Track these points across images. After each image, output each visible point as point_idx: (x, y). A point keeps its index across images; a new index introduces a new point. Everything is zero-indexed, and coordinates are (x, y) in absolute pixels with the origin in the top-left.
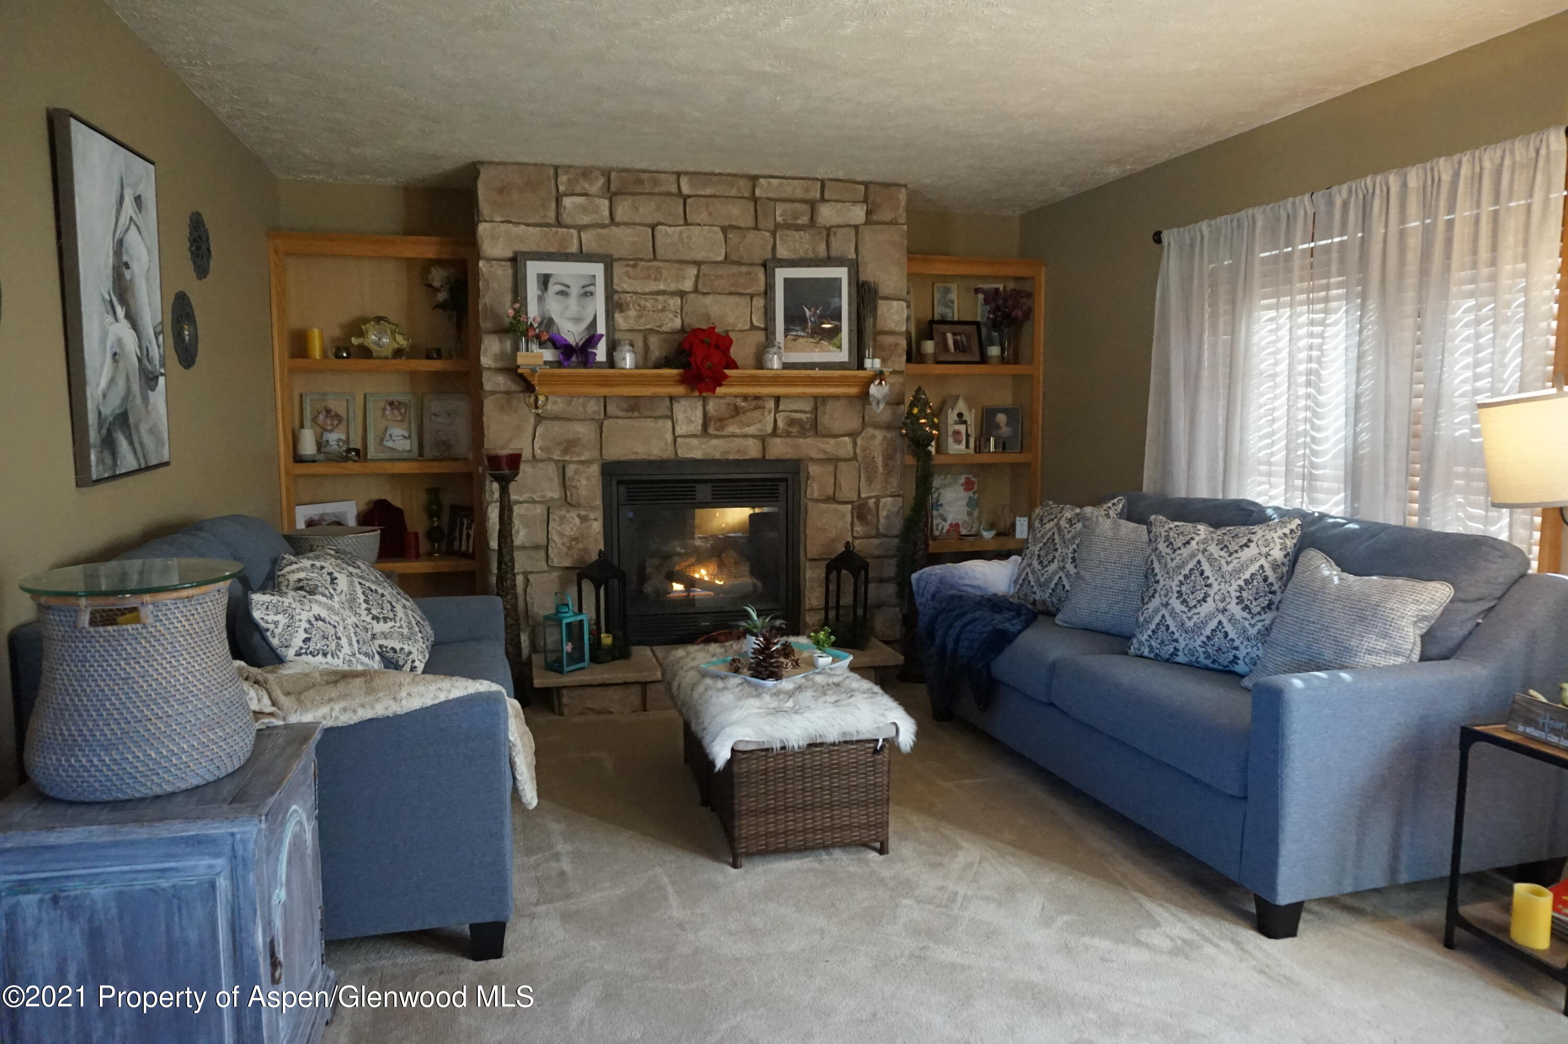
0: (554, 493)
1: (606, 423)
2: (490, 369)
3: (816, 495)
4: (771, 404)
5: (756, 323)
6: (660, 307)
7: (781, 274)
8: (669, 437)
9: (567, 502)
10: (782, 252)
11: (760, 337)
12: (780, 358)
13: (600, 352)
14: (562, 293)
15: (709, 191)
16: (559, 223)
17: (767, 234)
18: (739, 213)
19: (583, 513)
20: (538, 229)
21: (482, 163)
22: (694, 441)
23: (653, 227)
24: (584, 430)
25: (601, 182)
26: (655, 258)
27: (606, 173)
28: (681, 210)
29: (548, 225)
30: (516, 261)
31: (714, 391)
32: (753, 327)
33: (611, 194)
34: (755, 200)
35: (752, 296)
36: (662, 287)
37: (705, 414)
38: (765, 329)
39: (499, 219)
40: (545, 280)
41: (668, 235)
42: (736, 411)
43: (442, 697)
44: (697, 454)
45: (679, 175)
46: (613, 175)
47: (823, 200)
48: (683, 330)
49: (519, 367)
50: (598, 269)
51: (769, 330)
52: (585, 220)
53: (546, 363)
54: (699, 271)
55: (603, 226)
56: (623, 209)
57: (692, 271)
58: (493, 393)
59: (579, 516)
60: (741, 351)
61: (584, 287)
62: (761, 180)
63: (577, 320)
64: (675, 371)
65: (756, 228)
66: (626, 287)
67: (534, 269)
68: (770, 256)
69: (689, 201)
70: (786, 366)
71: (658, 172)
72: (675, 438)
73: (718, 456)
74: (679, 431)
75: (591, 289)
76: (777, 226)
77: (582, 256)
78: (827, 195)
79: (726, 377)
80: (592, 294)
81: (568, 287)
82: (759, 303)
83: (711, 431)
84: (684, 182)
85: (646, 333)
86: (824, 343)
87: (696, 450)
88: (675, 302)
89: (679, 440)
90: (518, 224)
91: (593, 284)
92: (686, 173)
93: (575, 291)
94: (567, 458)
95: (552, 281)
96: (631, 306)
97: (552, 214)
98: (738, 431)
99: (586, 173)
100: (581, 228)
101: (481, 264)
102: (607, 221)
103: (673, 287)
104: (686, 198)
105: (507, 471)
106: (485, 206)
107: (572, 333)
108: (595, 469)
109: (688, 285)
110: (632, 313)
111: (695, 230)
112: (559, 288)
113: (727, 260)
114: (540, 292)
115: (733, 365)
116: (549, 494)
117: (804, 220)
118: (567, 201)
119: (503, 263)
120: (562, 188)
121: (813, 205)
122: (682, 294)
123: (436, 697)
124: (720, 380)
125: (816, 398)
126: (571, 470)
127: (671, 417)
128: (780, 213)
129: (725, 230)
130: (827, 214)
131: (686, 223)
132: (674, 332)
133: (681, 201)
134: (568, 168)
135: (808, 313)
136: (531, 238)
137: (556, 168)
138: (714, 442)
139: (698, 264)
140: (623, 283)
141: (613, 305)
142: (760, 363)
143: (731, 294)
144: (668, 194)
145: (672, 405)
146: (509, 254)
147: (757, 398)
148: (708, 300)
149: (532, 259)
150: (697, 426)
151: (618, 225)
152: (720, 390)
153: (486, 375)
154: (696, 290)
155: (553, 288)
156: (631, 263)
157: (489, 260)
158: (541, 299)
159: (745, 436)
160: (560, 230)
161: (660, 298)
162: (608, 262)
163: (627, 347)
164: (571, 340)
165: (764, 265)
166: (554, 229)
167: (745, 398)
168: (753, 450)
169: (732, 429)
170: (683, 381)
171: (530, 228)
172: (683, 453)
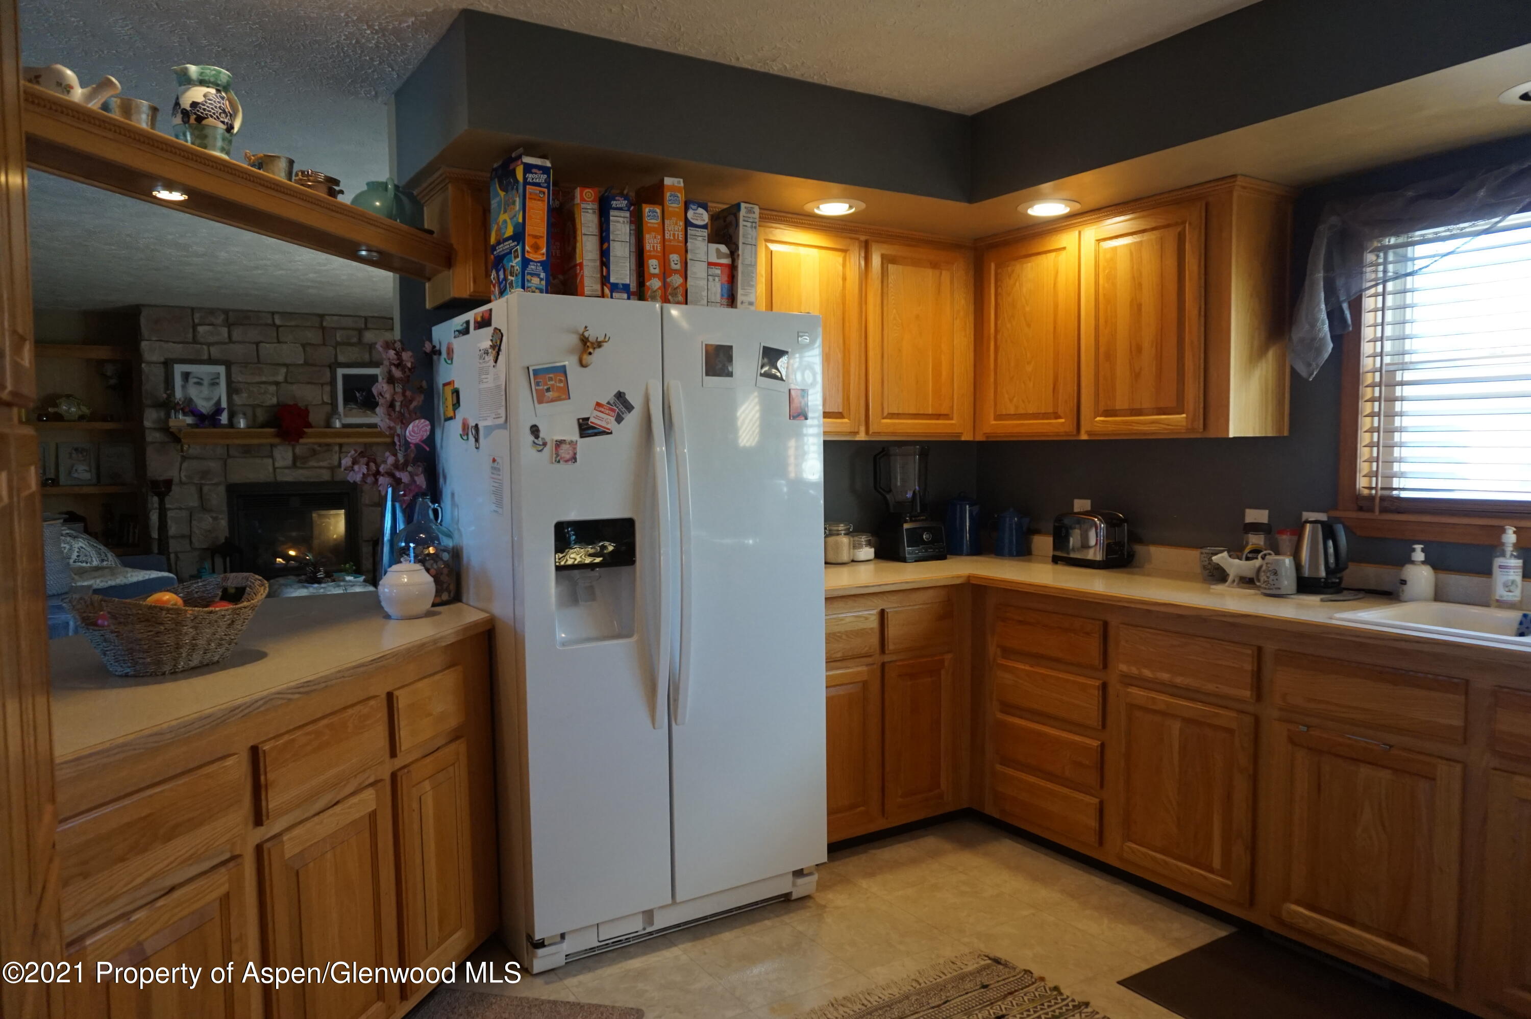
0: (194, 503)
1: (229, 461)
2: (150, 428)
3: (367, 502)
4: (337, 448)
5: (325, 400)
6: (263, 391)
7: (340, 372)
8: (271, 469)
9: (204, 508)
10: (341, 359)
11: (328, 408)
12: (340, 421)
13: (224, 418)
14: (199, 384)
15: (293, 323)
16: (195, 341)
17: (332, 348)
18: (313, 336)
19: (214, 515)
20: (181, 345)
21: (143, 305)
22: (286, 471)
23: (257, 344)
24: (214, 465)
25: (222, 317)
26: (259, 362)
27: (226, 312)
28: (275, 334)
29: (188, 343)
30: (168, 364)
31: (298, 441)
32: (324, 403)
33: (229, 325)
34: (323, 328)
35: (322, 385)
36: (264, 379)
37: (294, 454)
38: (332, 404)
39: (154, 339)
40: (186, 376)
41: (268, 349)
42: (314, 453)
43: (147, 577)
44: (289, 479)
45: (273, 313)
46: (231, 314)
47: (366, 328)
48: (278, 404)
49: (170, 427)
50: (221, 369)
51: (334, 405)
52: (212, 339)
53: (188, 425)
54: (287, 371)
55: (225, 343)
56: (237, 334)
57: (283, 370)
58: (153, 443)
59: (212, 517)
60: (316, 417)
61: (212, 379)
62: (327, 317)
63: (208, 399)
64: (273, 430)
65: (324, 344)
66: (240, 379)
67: (179, 369)
68: (333, 360)
69: (281, 329)
70: (345, 426)
71: (259, 312)
72: (275, 469)
73: (303, 480)
74: (277, 465)
75: (217, 381)
76: (338, 344)
77: (211, 361)
78: (369, 325)
79: (305, 433)
80: (218, 384)
81: (202, 379)
82: (327, 388)
83: (298, 464)
84: (276, 317)
85: (254, 407)
86: (369, 412)
87: (289, 476)
88: (272, 389)
89: (278, 470)
90: (167, 342)
91: (218, 378)
92: (277, 313)
93: (206, 382)
94: (203, 482)
95: (191, 376)
96: (243, 390)
97: (190, 336)
98: (316, 464)
99: (212, 312)
100: (209, 345)
101: (143, 365)
102: (227, 340)
103: (271, 379)
104: (278, 327)
105: (163, 489)
106: (145, 331)
107: (204, 406)
108: (222, 489)
109: (280, 378)
110: (245, 395)
111: (285, 346)
112: (195, 380)
113: (306, 363)
114: (183, 383)
115: (309, 426)
116: (191, 504)
117: (355, 340)
118: (201, 329)
119: (158, 365)
120: (196, 321)
121: (360, 332)
122: (277, 384)
123: (144, 577)
124: (301, 435)
125: (365, 444)
126: (206, 489)
127: (271, 456)
128: (339, 336)
129: (304, 346)
130: (369, 336)
131: (279, 342)
132: (273, 406)
133: (275, 328)
134: (200, 309)
135: (358, 394)
136: (177, 350)
137: (193, 309)
138: (301, 471)
139: (286, 365)
140: (238, 377)
141: (232, 390)
142: (328, 425)
143: (308, 383)
144: (267, 325)
145: (272, 448)
146: (162, 359)
147: (328, 445)
148: (294, 387)
149: (177, 363)
150: (289, 461)
151: (234, 343)
152: (301, 441)
153: (147, 432)
154: (286, 381)
155: (192, 380)
156: (243, 365)
157: (149, 363)
158: (184, 387)
159: (320, 467)
160: (195, 345)
161: (262, 386)
162: (228, 365)
163: (241, 416)
164: (204, 411)
165: (330, 367)
166: (191, 345)
167: (320, 445)
168: (326, 476)
169: (313, 463)
170: (278, 435)
171: (176, 345)
172: (280, 478)
